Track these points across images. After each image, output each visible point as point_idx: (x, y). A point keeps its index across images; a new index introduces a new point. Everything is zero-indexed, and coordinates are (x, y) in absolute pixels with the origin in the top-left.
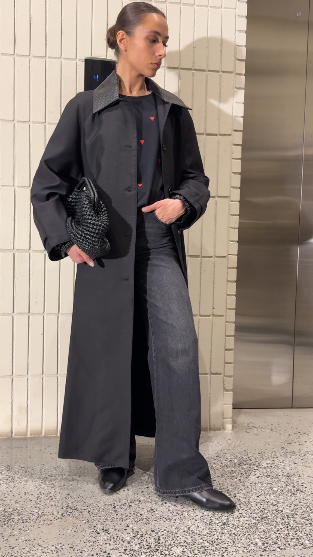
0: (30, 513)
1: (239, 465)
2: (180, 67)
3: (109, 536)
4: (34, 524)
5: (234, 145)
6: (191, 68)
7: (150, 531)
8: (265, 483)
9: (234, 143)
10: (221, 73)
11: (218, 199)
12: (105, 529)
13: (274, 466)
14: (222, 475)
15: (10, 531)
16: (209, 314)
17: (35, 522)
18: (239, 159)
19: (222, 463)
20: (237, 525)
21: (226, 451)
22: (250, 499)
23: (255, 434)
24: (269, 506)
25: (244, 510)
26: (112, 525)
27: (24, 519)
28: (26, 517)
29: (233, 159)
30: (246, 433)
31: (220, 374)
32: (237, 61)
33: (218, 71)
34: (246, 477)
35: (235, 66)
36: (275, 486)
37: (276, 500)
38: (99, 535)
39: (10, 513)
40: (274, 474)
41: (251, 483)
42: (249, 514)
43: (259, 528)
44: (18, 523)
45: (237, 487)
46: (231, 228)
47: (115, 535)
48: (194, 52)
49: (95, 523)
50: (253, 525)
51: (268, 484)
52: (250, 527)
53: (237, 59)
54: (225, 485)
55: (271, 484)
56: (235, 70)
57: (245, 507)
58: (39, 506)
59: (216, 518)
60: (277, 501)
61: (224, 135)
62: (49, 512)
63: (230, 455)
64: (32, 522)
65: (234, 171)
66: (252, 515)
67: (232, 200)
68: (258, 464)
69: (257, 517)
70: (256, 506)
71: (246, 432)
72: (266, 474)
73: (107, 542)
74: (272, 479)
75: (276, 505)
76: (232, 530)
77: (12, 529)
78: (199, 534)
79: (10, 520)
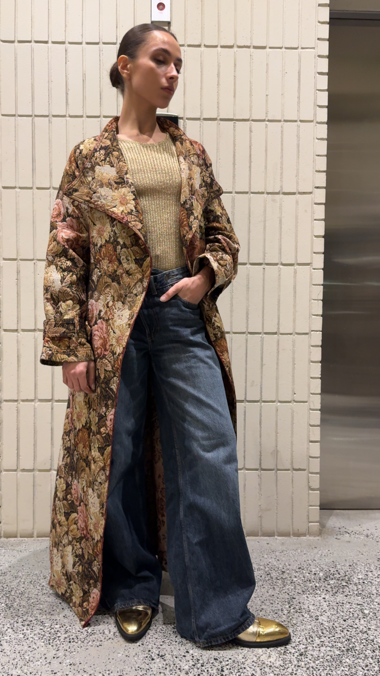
0: (79, 631)
1: (324, 579)
2: (251, 119)
3: (164, 663)
4: (82, 645)
5: (316, 204)
6: (263, 118)
7: (213, 659)
8: (355, 604)
9: (315, 202)
10: (300, 122)
11: (297, 266)
12: (160, 655)
13: (366, 583)
14: (303, 591)
15: (54, 652)
16: (290, 400)
17: (83, 642)
18: (322, 220)
19: (304, 577)
20: (316, 656)
21: (310, 561)
22: (335, 623)
23: (347, 542)
24: (358, 633)
25: (327, 638)
26: (169, 650)
27: (71, 637)
28: (74, 635)
29: (315, 220)
30: (336, 540)
31: (304, 470)
32: (318, 108)
33: (296, 121)
34: (332, 595)
35: (315, 115)
36: (366, 608)
37: (366, 626)
38: (153, 662)
39: (56, 630)
40: (366, 592)
41: (337, 603)
42: (333, 643)
43: (344, 661)
44: (64, 643)
45: (321, 607)
46: (314, 300)
47: (171, 663)
48: (267, 101)
49: (150, 647)
50: (337, 657)
51: (358, 605)
52: (332, 660)
53: (318, 106)
54: (307, 604)
55: (362, 604)
56: (316, 118)
57: (328, 633)
59: (292, 647)
60: (367, 628)
61: (304, 193)
62: (99, 631)
63: (314, 567)
64: (80, 642)
65: (315, 235)
66: (336, 644)
67: (314, 268)
68: (347, 579)
69: (342, 647)
70: (341, 633)
71: (336, 538)
72: (356, 592)
73: (162, 671)
74: (364, 598)
75: (366, 632)
76: (310, 663)
77: (57, 649)
78: (271, 666)
79: (55, 638)
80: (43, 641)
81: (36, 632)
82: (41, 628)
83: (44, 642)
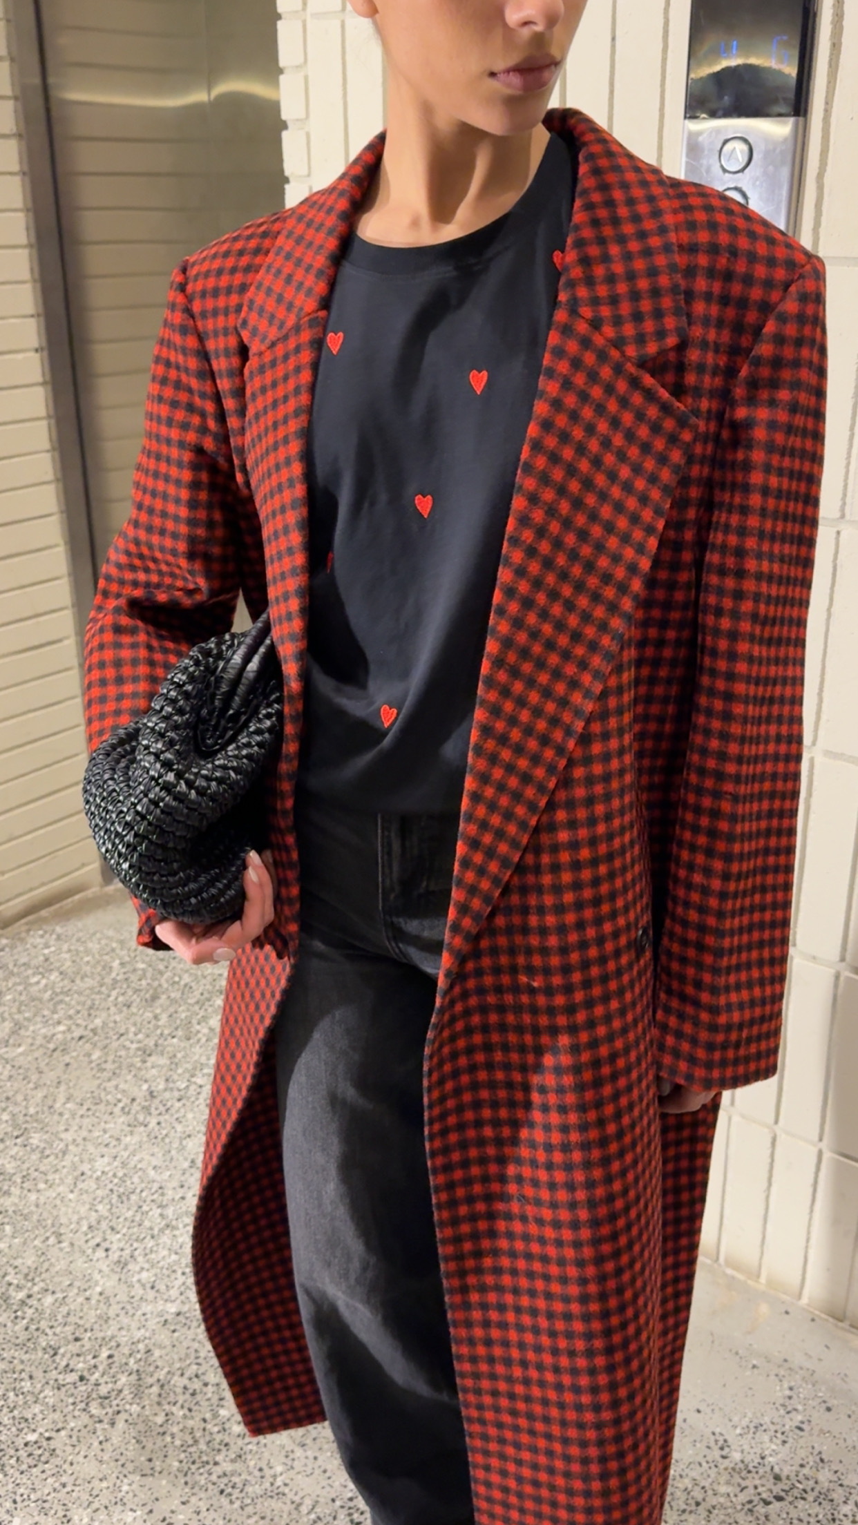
0: (261, 1470)
17: (242, 1508)
27: (235, 1479)
39: (227, 1440)
44: (210, 1486)
58: (299, 1452)
62: (296, 1494)
64: (237, 1504)
77: (184, 1499)
79: (207, 1463)
80: (182, 1456)
81: (190, 1423)
82: (208, 1416)
83: (181, 1462)
